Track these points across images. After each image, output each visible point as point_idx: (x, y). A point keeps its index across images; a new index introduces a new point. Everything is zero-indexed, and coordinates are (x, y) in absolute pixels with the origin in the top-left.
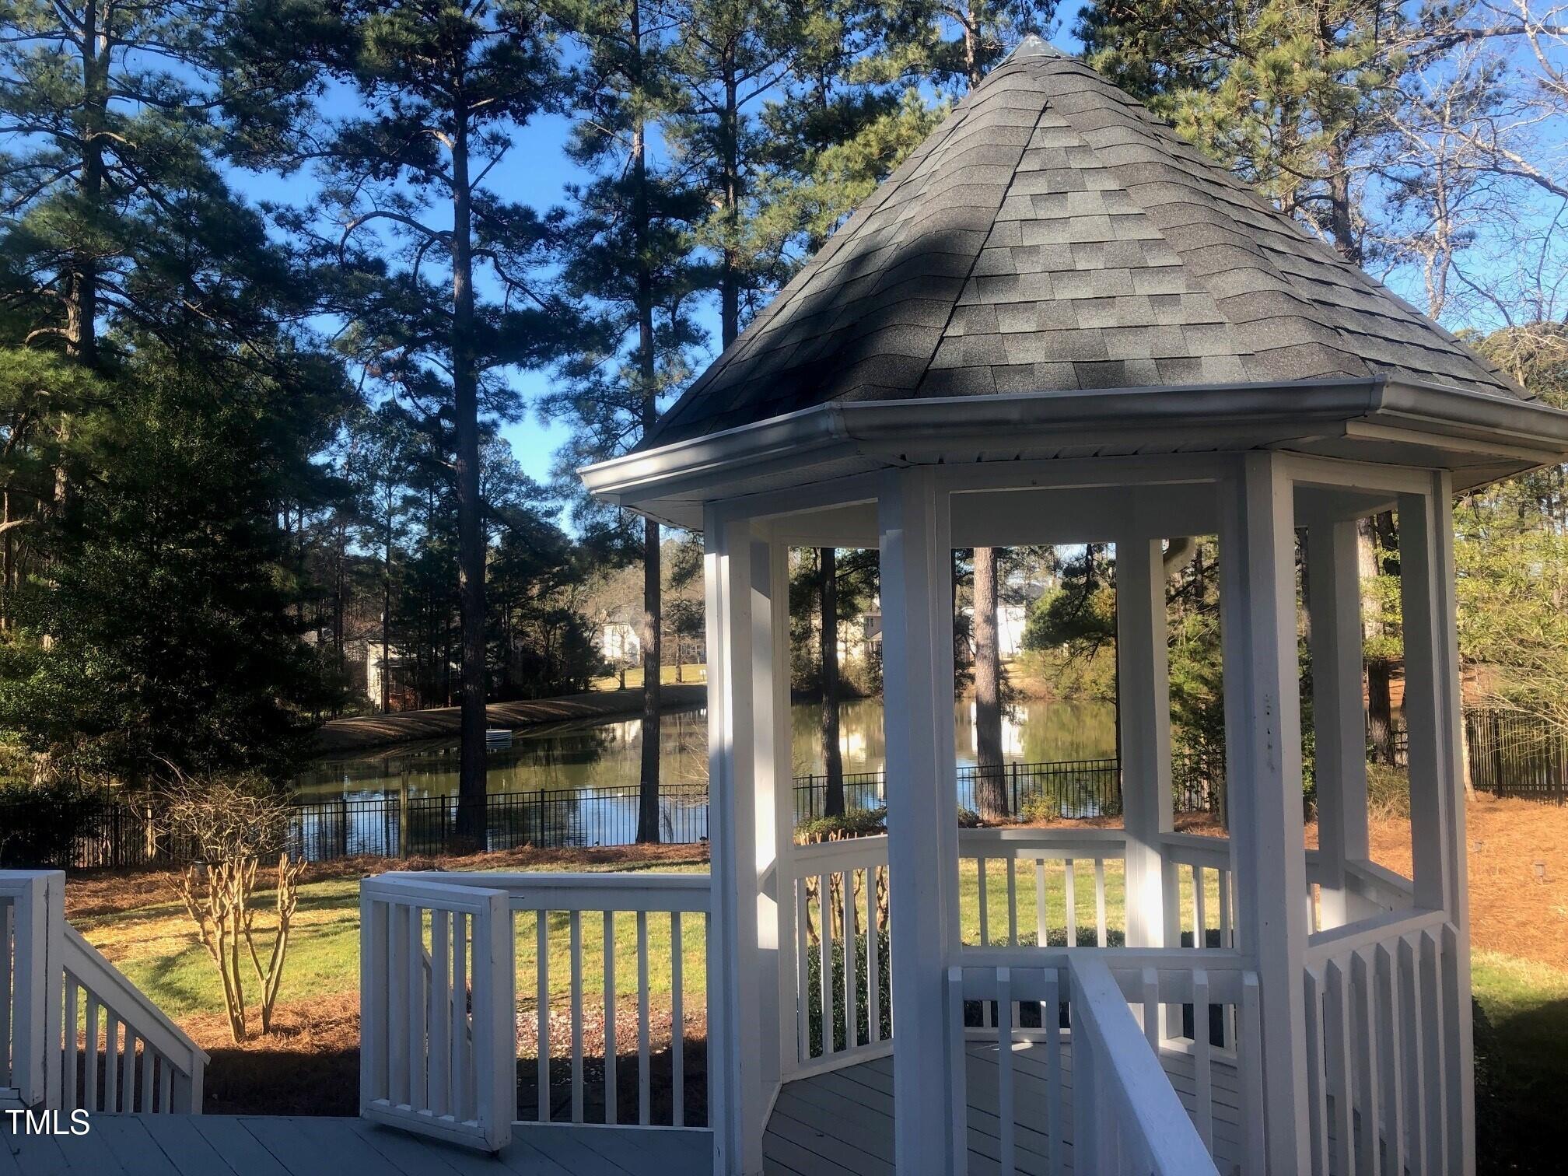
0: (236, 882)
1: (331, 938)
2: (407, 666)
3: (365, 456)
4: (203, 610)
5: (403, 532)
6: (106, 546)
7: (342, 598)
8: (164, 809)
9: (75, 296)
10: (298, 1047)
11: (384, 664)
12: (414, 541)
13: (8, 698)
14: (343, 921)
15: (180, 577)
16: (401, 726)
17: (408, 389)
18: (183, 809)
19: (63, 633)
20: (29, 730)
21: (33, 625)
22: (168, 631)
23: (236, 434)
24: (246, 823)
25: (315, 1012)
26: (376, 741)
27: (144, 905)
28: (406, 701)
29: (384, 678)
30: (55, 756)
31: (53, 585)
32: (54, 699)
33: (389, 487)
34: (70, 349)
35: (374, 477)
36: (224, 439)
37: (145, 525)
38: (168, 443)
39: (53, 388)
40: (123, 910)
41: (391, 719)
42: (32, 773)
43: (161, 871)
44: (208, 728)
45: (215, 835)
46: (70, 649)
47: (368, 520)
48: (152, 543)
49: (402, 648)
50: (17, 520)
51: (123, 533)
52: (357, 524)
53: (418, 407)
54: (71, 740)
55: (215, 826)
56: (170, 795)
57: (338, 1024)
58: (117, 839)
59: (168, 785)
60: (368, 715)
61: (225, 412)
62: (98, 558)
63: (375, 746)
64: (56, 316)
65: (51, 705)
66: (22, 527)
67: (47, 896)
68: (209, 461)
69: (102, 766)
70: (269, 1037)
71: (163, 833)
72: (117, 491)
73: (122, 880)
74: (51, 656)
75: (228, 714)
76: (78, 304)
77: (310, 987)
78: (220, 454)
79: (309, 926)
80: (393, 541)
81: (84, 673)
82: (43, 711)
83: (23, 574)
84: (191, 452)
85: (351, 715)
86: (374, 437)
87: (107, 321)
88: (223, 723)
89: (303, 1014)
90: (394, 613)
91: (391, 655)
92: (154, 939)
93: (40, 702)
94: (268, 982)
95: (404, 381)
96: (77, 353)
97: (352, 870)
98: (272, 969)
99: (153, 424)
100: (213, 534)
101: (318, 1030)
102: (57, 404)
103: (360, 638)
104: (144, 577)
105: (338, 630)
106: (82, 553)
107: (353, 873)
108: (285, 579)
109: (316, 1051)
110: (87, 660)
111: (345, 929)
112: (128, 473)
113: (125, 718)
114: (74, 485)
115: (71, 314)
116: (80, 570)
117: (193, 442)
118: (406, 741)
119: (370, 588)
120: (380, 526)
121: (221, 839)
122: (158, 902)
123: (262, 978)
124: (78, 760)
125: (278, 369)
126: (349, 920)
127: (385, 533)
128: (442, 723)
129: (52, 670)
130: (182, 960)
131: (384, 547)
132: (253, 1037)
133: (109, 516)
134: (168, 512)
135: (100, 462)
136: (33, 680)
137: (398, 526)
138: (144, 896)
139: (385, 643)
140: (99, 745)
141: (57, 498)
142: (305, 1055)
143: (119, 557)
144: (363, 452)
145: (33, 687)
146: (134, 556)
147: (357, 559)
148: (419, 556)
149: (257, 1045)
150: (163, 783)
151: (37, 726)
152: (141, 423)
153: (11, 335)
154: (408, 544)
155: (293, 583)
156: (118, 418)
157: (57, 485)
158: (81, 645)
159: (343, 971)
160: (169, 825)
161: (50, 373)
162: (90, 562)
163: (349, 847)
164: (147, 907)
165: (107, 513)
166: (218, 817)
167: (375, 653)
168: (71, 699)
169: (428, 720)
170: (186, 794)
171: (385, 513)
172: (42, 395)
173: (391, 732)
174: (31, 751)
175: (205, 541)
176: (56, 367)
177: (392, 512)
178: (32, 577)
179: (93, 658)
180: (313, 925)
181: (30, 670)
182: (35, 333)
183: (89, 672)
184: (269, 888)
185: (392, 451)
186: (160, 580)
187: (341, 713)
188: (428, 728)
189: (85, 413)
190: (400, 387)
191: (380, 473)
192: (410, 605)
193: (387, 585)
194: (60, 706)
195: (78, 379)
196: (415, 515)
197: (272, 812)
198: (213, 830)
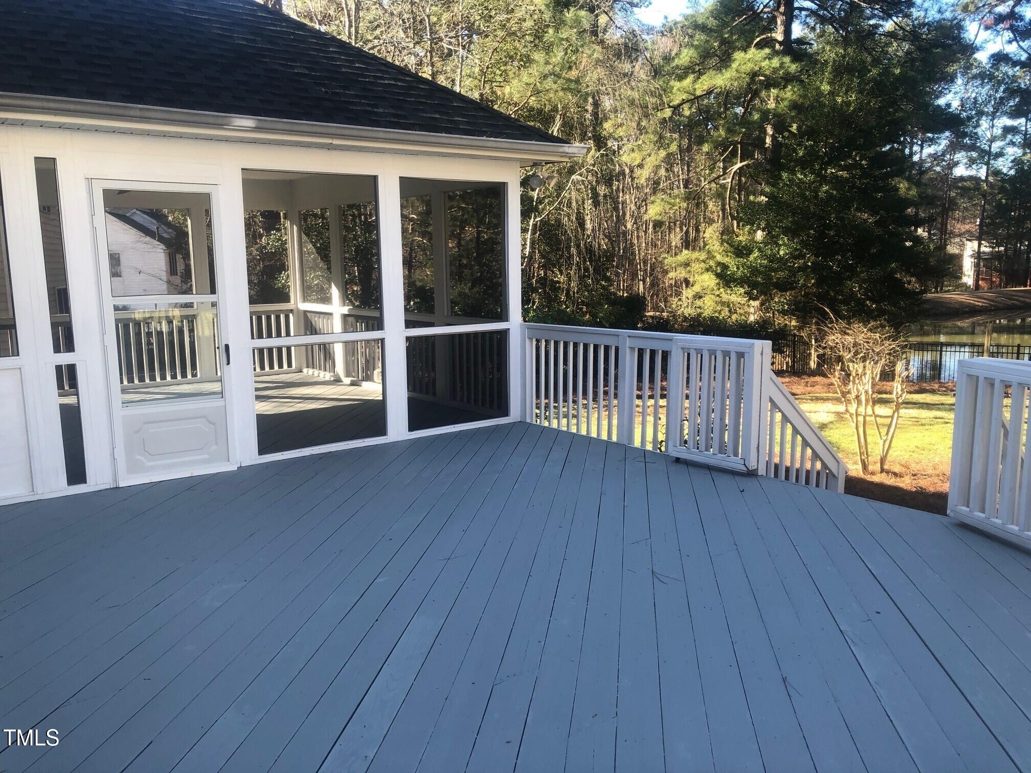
0: (867, 376)
1: (927, 427)
2: (995, 256)
3: (975, 98)
4: (851, 213)
5: (1000, 154)
6: (794, 173)
7: (948, 207)
8: (822, 339)
9: (782, 9)
10: (901, 485)
11: (978, 255)
12: (1010, 160)
13: (738, 268)
14: (936, 418)
15: (838, 191)
16: (988, 300)
17: (1015, 35)
18: (833, 338)
19: (768, 229)
20: (748, 287)
21: (752, 224)
22: (829, 227)
23: (880, 87)
24: (873, 351)
25: (914, 467)
26: (967, 309)
27: (809, 394)
28: (992, 282)
29: (977, 265)
30: (762, 304)
31: (763, 199)
32: (762, 269)
33: (992, 120)
34: (777, 46)
35: (981, 113)
36: (872, 93)
37: (818, 157)
38: (834, 100)
39: (767, 73)
40: (797, 395)
41: (979, 294)
42: (749, 314)
43: (819, 376)
44: (851, 290)
45: (853, 357)
46: (771, 239)
47: (973, 148)
48: (821, 169)
49: (993, 243)
50: (744, 161)
51: (804, 164)
52: (965, 151)
53: (1021, 48)
54: (771, 295)
55: (853, 350)
56: (826, 329)
57: (930, 476)
58: (795, 356)
59: (825, 323)
60: (962, 291)
61: (874, 72)
62: (789, 181)
63: (966, 313)
64: (770, 26)
65: (760, 273)
66: (747, 166)
67: (762, 354)
68: (860, 110)
69: (787, 310)
70: (884, 474)
71: (821, 351)
72: (802, 137)
73: (797, 378)
74: (761, 243)
75: (864, 281)
76: (783, 14)
77: (911, 453)
78: (869, 103)
79: (912, 418)
80: (992, 162)
81: (779, 253)
82: (756, 276)
83: (747, 195)
84: (848, 104)
85: (948, 291)
86: (983, 83)
87: (801, 23)
88: (861, 287)
89: (907, 467)
90: (988, 217)
91: (983, 249)
92: (815, 412)
93: (754, 271)
94: (885, 441)
95: (1012, 28)
96: (781, 48)
97: (944, 389)
98: (887, 434)
99: (826, 88)
100: (861, 160)
101: (916, 477)
102: (770, 83)
103: (960, 235)
104: (816, 191)
105: (943, 230)
106: (780, 178)
107: (945, 391)
108: (909, 189)
109: (914, 490)
110: (781, 245)
111: (938, 423)
112: (809, 124)
113: (801, 281)
114: (777, 135)
115: (779, 22)
116: (779, 189)
117: (851, 97)
118: (990, 311)
119: (971, 199)
120: (983, 151)
121: (857, 359)
122: (817, 393)
123: (881, 439)
124: (774, 307)
125: (913, 35)
126: (940, 418)
127: (986, 156)
128: (1021, 299)
129: (762, 252)
130: (831, 426)
131: (985, 167)
132: (873, 473)
133: (797, 154)
134: (832, 147)
135: (792, 118)
136: (752, 258)
137: (998, 150)
138: (809, 389)
139: (979, 239)
140: (786, 299)
141: (767, 145)
142: (906, 490)
143: (802, 179)
144: (974, 95)
145: (751, 262)
146: (811, 177)
147: (962, 179)
148: (1012, 172)
149: (877, 479)
150: (823, 322)
151: (753, 285)
152: (818, 88)
153: (745, 44)
154: (1004, 165)
155: (913, 192)
156: (804, 87)
157: (767, 137)
158: (778, 236)
159: (935, 448)
160: (826, 347)
161: (765, 64)
162: (784, 184)
163: (942, 376)
164: (811, 395)
165: (795, 151)
166: (855, 344)
167: (971, 247)
168: (773, 270)
169: (1010, 296)
170: (836, 329)
171: (988, 141)
172: (760, 80)
173: (979, 303)
174: (749, 300)
175: (857, 165)
176: (770, 59)
177: (993, 139)
178: (752, 198)
179: (784, 245)
180: (915, 418)
181: (750, 252)
182: (758, 39)
183: (782, 253)
184: (886, 393)
185: (997, 91)
186: (825, 193)
187: (941, 289)
188: (1010, 302)
189: (785, 87)
190: (1008, 35)
191: (986, 110)
192: (1001, 210)
193: (984, 196)
194: (765, 273)
195: (782, 64)
196: (1011, 141)
197: (890, 345)
198: (852, 353)
